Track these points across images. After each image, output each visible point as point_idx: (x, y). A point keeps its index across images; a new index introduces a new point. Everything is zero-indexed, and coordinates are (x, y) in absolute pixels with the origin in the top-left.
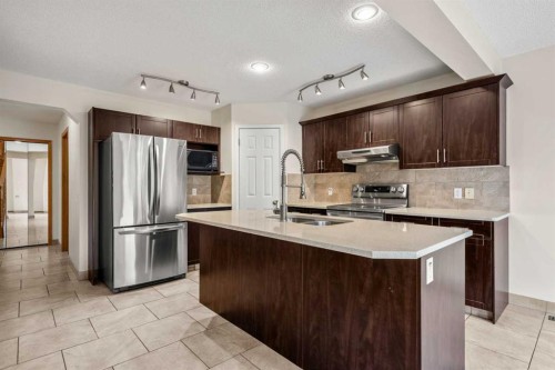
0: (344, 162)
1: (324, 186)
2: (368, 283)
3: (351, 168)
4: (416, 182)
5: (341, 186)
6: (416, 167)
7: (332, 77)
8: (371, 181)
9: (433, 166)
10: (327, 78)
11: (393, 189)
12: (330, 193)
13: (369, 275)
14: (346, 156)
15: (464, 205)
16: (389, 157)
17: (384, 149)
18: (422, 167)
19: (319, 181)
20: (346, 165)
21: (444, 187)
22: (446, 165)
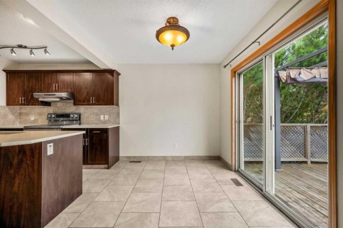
0: (40, 100)
1: (27, 114)
2: (15, 162)
3: (48, 104)
4: (84, 113)
5: (40, 114)
6: (82, 105)
7: (25, 47)
8: (60, 111)
9: (89, 105)
10: (20, 46)
11: (72, 116)
12: (32, 119)
13: (16, 158)
14: (41, 97)
15: (104, 122)
16: (68, 99)
17: (64, 95)
18: (84, 105)
19: (23, 111)
20: (42, 102)
21: (97, 115)
22: (94, 105)
